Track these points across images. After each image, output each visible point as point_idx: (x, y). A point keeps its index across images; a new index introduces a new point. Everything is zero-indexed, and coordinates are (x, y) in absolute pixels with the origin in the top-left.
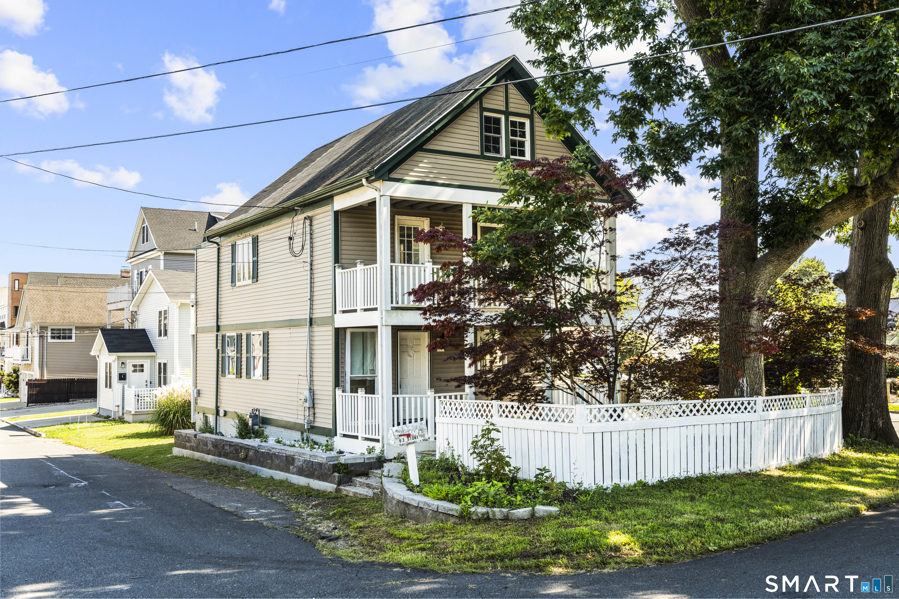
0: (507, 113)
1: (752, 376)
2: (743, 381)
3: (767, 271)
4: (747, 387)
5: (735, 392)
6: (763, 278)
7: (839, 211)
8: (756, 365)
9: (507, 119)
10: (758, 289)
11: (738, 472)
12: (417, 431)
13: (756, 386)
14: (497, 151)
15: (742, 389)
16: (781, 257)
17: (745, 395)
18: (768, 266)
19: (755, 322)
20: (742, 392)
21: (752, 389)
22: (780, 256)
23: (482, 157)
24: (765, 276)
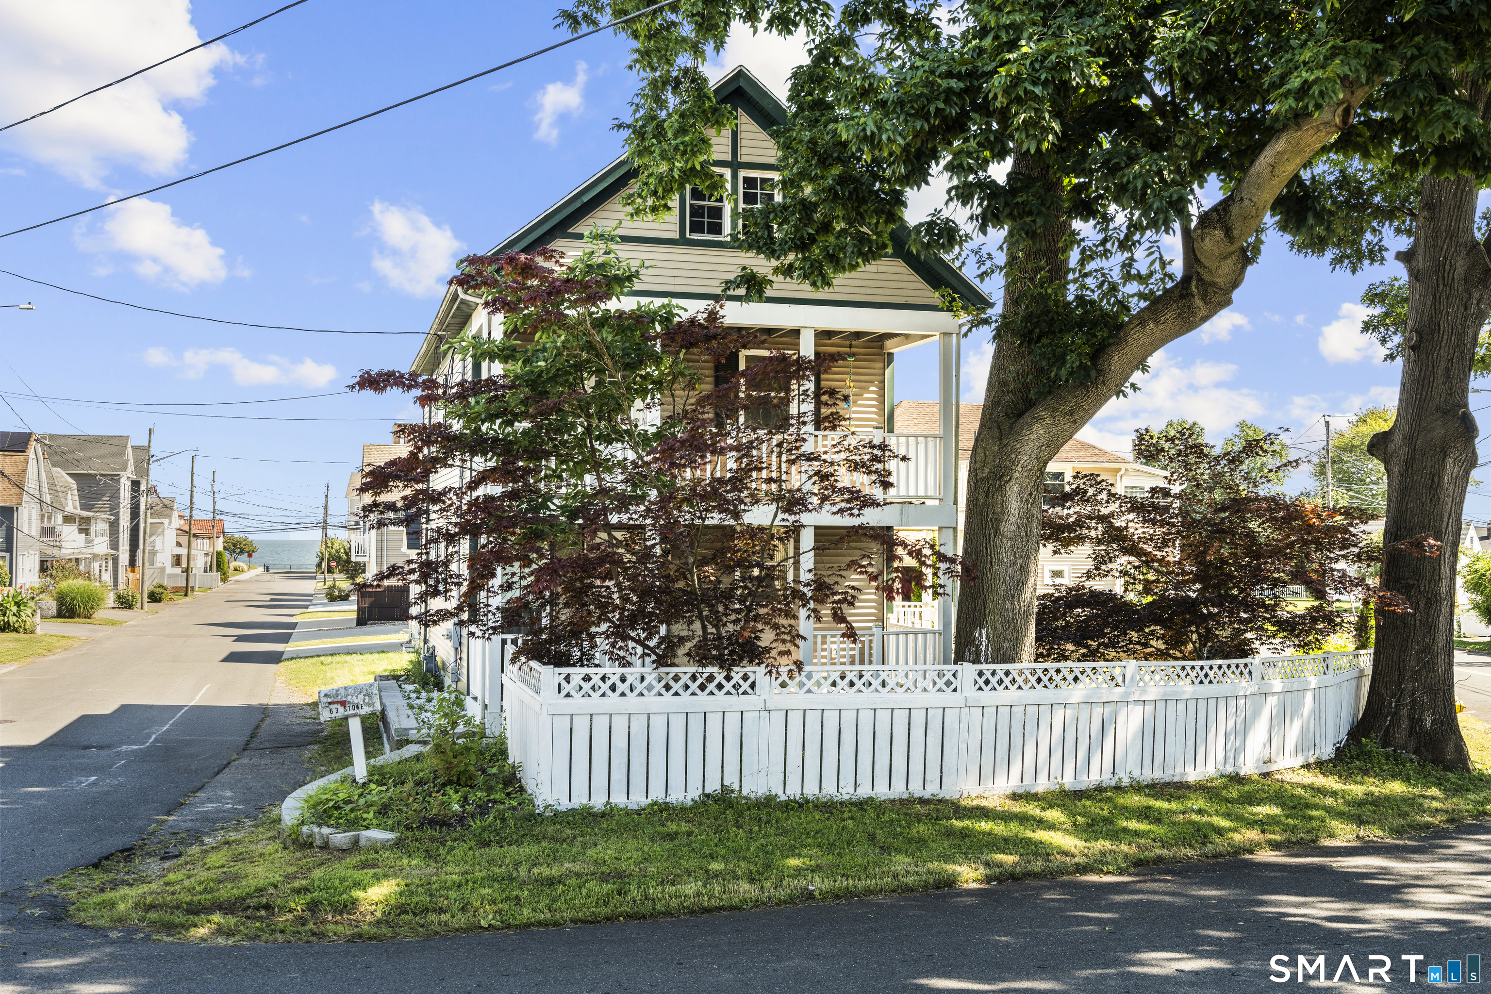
0: (735, 165)
1: (999, 626)
2: (980, 635)
3: (1034, 437)
4: (987, 646)
5: (967, 653)
6: (1027, 449)
7: (1152, 325)
8: (1008, 605)
9: (735, 176)
10: (1019, 469)
11: (905, 796)
12: (361, 696)
13: (1006, 645)
14: (717, 229)
15: (978, 647)
16: (1057, 410)
17: (983, 659)
18: (1035, 428)
19: (1013, 528)
20: (978, 653)
21: (997, 650)
22: (1055, 409)
23: (682, 241)
24: (1031, 445)
